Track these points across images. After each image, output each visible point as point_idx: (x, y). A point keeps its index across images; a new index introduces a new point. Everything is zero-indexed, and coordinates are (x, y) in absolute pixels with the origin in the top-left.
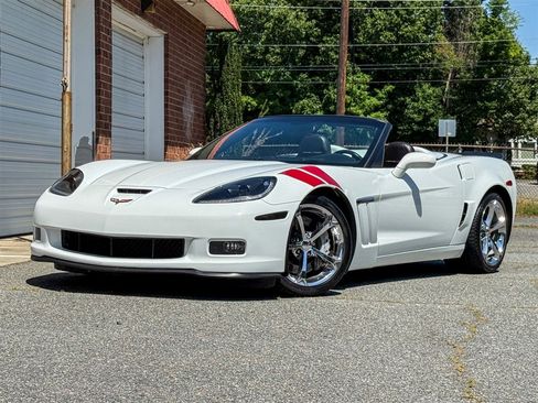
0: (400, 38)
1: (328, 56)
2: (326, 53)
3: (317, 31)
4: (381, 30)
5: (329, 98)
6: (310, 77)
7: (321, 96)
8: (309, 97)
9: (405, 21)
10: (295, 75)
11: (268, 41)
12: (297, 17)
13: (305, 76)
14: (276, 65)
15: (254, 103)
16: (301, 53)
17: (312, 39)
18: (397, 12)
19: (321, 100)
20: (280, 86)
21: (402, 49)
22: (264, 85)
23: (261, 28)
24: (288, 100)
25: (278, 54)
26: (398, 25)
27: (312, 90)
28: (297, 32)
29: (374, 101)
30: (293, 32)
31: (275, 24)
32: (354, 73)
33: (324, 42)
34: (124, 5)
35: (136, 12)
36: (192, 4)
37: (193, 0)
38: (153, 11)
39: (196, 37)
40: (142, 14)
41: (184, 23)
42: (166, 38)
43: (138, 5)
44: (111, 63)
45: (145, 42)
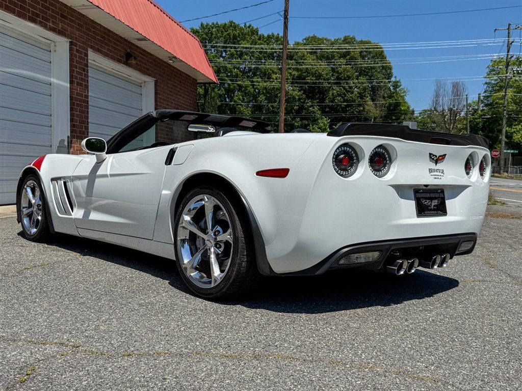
0: (346, 100)
2: (307, 108)
3: (304, 96)
6: (301, 120)
9: (348, 92)
12: (293, 90)
13: (298, 120)
16: (296, 108)
17: (302, 101)
18: (344, 88)
26: (344, 94)
27: (302, 127)
28: (294, 97)
30: (292, 98)
34: (105, 55)
35: (119, 61)
36: (172, 62)
37: (173, 59)
38: (134, 62)
39: (187, 85)
40: (126, 63)
41: (175, 76)
42: (156, 82)
43: (122, 57)
44: (88, 91)
45: (143, 85)
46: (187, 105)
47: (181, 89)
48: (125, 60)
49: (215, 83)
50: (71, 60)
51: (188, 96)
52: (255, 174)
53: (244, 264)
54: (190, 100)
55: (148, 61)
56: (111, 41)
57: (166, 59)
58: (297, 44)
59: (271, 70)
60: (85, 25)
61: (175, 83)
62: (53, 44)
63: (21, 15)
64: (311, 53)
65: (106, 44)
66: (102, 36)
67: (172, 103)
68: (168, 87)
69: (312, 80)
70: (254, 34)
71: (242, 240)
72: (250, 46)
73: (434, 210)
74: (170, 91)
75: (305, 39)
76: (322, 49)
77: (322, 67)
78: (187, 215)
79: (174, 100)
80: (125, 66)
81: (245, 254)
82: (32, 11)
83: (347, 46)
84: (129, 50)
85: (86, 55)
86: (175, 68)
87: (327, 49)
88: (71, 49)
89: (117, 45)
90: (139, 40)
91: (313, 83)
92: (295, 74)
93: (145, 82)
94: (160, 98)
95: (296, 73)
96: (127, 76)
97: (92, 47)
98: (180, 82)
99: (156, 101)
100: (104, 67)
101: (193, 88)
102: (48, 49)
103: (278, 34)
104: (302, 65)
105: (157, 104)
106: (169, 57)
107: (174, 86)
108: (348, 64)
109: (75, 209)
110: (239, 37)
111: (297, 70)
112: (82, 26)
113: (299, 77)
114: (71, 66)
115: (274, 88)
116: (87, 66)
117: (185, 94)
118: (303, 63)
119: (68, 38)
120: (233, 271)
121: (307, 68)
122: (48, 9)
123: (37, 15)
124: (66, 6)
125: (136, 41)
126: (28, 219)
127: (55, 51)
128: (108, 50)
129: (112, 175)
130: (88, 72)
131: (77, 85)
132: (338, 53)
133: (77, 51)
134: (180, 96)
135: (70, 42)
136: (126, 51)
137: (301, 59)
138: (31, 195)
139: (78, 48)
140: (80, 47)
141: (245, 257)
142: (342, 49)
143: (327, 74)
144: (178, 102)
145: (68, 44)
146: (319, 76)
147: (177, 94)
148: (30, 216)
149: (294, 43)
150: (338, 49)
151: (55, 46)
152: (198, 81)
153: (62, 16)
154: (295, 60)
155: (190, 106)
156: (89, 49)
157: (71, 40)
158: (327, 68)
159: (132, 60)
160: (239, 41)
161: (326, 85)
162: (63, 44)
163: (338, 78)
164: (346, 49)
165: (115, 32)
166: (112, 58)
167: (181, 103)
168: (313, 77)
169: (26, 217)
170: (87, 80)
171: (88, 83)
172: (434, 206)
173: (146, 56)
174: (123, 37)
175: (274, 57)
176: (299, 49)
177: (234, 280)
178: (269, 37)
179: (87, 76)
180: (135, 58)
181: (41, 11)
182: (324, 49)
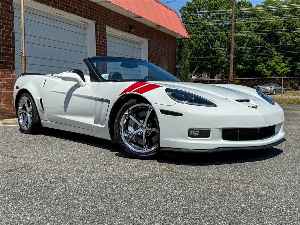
0: (294, 42)
1: (268, 50)
2: (267, 49)
3: (264, 41)
4: (288, 40)
5: (268, 64)
6: (262, 58)
7: (266, 64)
8: (261, 64)
9: (296, 36)
10: (257, 57)
11: (247, 46)
12: (257, 37)
13: (260, 57)
14: (249, 54)
15: (242, 67)
16: (259, 49)
17: (262, 44)
18: (294, 34)
19: (266, 65)
20: (250, 61)
21: (295, 46)
22: (246, 61)
23: (244, 42)
24: (254, 65)
25: (250, 50)
26: (294, 38)
27: (262, 62)
28: (257, 42)
29: (284, 64)
30: (256, 42)
31: (249, 40)
32: (278, 55)
33: (267, 45)
34: (117, 28)
35: (125, 31)
36: (158, 28)
37: (159, 27)
38: (134, 31)
39: (170, 41)
40: (129, 32)
41: (161, 36)
42: (149, 41)
43: (127, 28)
44: (106, 49)
45: (141, 43)
46: (169, 53)
47: (165, 44)
48: (128, 30)
49: (187, 38)
50: (96, 33)
51: (170, 48)
54: (172, 50)
55: (143, 29)
56: (120, 20)
57: (155, 27)
58: (259, 6)
59: (240, 25)
60: (104, 12)
61: (161, 40)
62: (87, 24)
63: (67, 11)
64: (268, 12)
65: (117, 22)
66: (114, 18)
67: (159, 52)
68: (156, 43)
69: (270, 29)
70: (229, 2)
72: (225, 10)
74: (158, 46)
75: (264, 2)
76: (276, 8)
77: (277, 20)
79: (160, 51)
80: (129, 33)
82: (73, 7)
83: (294, 5)
84: (131, 24)
85: (105, 29)
86: (161, 31)
87: (280, 8)
88: (96, 27)
89: (123, 22)
90: (136, 17)
91: (270, 32)
92: (256, 27)
93: (142, 41)
94: (151, 50)
95: (258, 26)
96: (131, 39)
97: (109, 25)
98: (165, 39)
99: (149, 52)
100: (117, 35)
101: (173, 43)
102: (84, 28)
103: (245, 1)
104: (262, 20)
105: (149, 54)
106: (156, 26)
107: (160, 42)
108: (296, 17)
110: (218, 5)
111: (258, 23)
112: (102, 13)
113: (260, 28)
114: (97, 36)
115: (242, 37)
116: (105, 35)
117: (168, 47)
118: (263, 18)
119: (94, 20)
121: (266, 22)
122: (82, 5)
123: (76, 10)
124: (92, 3)
125: (135, 18)
127: (88, 28)
128: (118, 25)
130: (106, 39)
131: (100, 46)
132: (288, 10)
133: (100, 27)
134: (165, 48)
135: (95, 22)
136: (130, 24)
137: (261, 16)
139: (100, 26)
140: (101, 25)
142: (291, 7)
143: (280, 26)
144: (163, 51)
145: (95, 24)
146: (275, 27)
147: (163, 47)
149: (256, 5)
150: (288, 7)
151: (88, 25)
152: (177, 38)
153: (90, 8)
154: (257, 17)
155: (171, 54)
156: (106, 26)
157: (96, 22)
158: (280, 21)
159: (132, 30)
160: (218, 7)
161: (280, 32)
162: (92, 24)
163: (288, 27)
164: (294, 7)
165: (122, 14)
166: (121, 29)
167: (165, 52)
168: (270, 28)
170: (106, 44)
171: (106, 45)
173: (142, 26)
174: (127, 16)
175: (242, 16)
176: (259, 10)
178: (239, 3)
179: (106, 41)
180: (134, 28)
181: (78, 7)
182: (278, 8)
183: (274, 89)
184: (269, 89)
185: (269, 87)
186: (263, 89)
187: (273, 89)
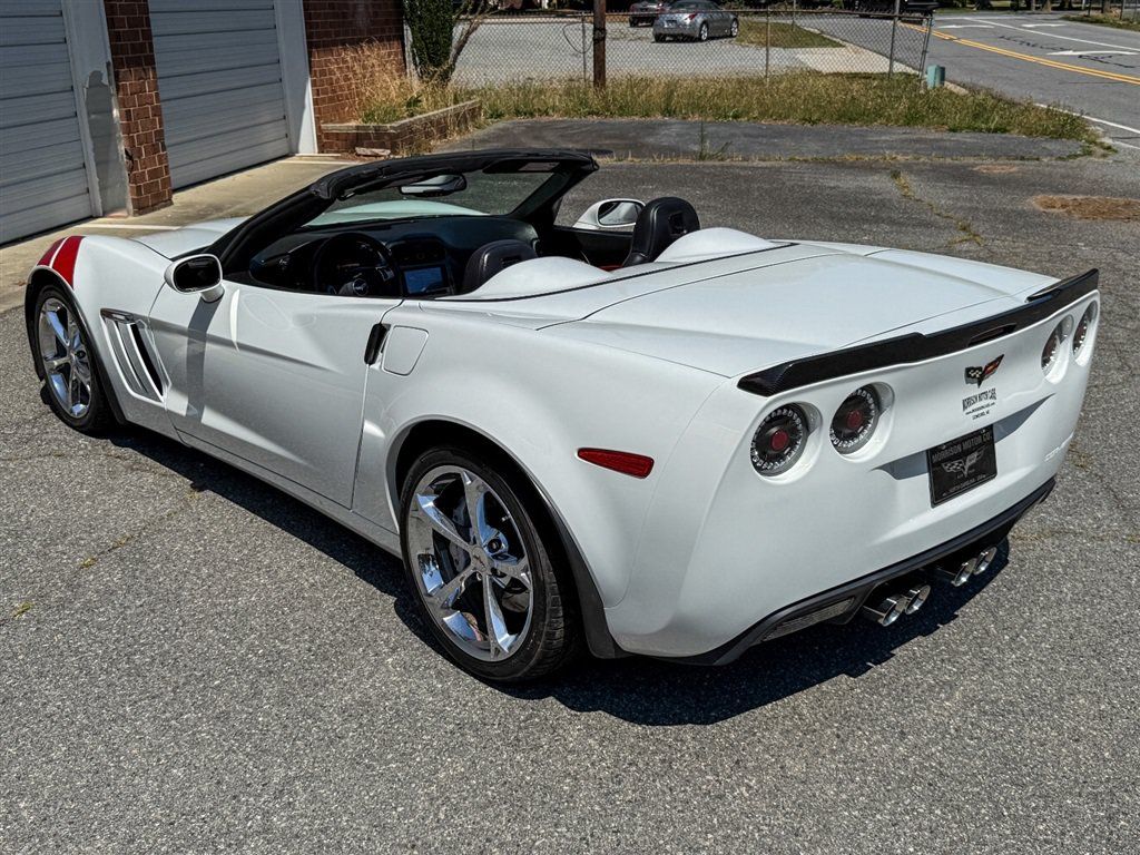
52: (576, 455)
53: (558, 634)
71: (552, 589)
73: (970, 476)
78: (425, 494)
81: (561, 614)
109: (166, 389)
120: (535, 646)
126: (59, 376)
129: (243, 347)
138: (60, 330)
141: (561, 620)
148: (65, 370)
169: (55, 374)
172: (970, 468)
177: (539, 663)
183: (704, 22)
184: (688, 21)
185: (687, 16)
186: (668, 21)
187: (699, 19)
